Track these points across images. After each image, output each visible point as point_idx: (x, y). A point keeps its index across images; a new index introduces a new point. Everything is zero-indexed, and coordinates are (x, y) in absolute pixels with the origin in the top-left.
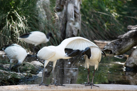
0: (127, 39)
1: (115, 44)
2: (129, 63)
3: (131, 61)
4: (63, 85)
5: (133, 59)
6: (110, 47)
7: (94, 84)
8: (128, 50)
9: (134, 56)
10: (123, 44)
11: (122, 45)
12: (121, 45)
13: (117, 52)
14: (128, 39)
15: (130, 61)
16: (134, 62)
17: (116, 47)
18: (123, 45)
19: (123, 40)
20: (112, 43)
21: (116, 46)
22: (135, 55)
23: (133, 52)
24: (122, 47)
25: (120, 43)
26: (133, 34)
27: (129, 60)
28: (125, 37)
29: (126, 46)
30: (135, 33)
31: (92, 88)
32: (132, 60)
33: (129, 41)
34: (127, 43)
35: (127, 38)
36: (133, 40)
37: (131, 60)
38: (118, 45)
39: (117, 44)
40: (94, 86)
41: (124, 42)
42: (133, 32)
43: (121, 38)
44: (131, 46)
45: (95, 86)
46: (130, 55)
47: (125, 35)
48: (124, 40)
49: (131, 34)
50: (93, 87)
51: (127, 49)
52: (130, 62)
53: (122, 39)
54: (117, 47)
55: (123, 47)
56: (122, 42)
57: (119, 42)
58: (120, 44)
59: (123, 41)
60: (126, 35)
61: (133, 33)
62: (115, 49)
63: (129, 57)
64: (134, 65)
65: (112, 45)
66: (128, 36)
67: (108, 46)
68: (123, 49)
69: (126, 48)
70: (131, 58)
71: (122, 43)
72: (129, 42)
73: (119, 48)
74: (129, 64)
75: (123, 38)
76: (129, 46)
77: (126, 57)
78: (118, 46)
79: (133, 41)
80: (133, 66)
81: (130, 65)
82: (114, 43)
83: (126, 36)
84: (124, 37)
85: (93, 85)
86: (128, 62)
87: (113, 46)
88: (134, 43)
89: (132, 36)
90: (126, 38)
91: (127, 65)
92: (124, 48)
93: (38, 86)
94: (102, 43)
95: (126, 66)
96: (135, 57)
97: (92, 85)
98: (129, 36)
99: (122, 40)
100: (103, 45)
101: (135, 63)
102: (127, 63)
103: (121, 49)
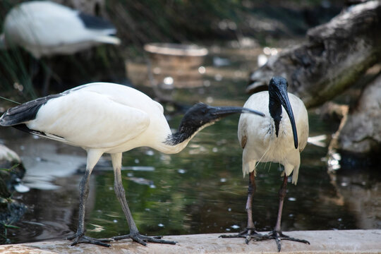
0: (343, 41)
1: (295, 63)
2: (353, 136)
3: (360, 130)
4: (162, 239)
5: (366, 121)
6: (277, 74)
7: (284, 233)
8: (347, 87)
9: (374, 108)
10: (330, 63)
11: (327, 67)
12: (320, 65)
13: (305, 94)
14: (347, 39)
15: (354, 131)
16: (374, 134)
17: (301, 74)
18: (329, 65)
19: (329, 43)
20: (283, 60)
21: (303, 69)
22: (375, 104)
23: (366, 92)
24: (326, 72)
25: (318, 59)
26: (370, 19)
27: (350, 126)
28: (335, 34)
29: (341, 70)
30: (375, 14)
31: (283, 247)
32: (364, 124)
33: (351, 48)
34: (344, 58)
35: (345, 36)
36: (367, 43)
37: (361, 126)
38: (307, 66)
39: (306, 61)
40: (287, 238)
41: (332, 53)
42: (366, 13)
43: (320, 38)
44: (361, 68)
45: (293, 240)
46: (355, 106)
47: (334, 23)
48: (332, 47)
49: (360, 21)
50: (284, 243)
51: (345, 79)
52: (356, 134)
53: (326, 43)
54: (306, 73)
55: (330, 74)
56: (325, 54)
57: (313, 53)
58: (317, 63)
59: (329, 51)
60: (339, 22)
61: (368, 16)
62: (296, 84)
63: (351, 112)
64: (371, 146)
65: (283, 68)
66: (348, 26)
67: (268, 73)
68: (328, 82)
69: (340, 76)
70: (360, 117)
71: (323, 58)
72: (352, 53)
73: (315, 78)
74: (354, 142)
75: (330, 39)
76: (352, 67)
77: (338, 112)
78: (308, 71)
79: (369, 47)
80: (368, 148)
81: (356, 145)
82: (294, 57)
83: (339, 29)
84: (331, 32)
85: (282, 235)
86: (348, 135)
87: (287, 70)
88: (372, 55)
89: (365, 26)
90: (339, 35)
91: (347, 145)
92: (334, 80)
93: (70, 247)
94: (181, 58)
95: (340, 151)
96: (377, 113)
97: (278, 235)
98: (352, 29)
99: (326, 47)
100: (185, 65)
101: (377, 137)
102: (345, 137)
103: (322, 80)
